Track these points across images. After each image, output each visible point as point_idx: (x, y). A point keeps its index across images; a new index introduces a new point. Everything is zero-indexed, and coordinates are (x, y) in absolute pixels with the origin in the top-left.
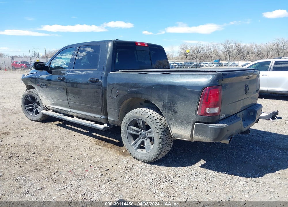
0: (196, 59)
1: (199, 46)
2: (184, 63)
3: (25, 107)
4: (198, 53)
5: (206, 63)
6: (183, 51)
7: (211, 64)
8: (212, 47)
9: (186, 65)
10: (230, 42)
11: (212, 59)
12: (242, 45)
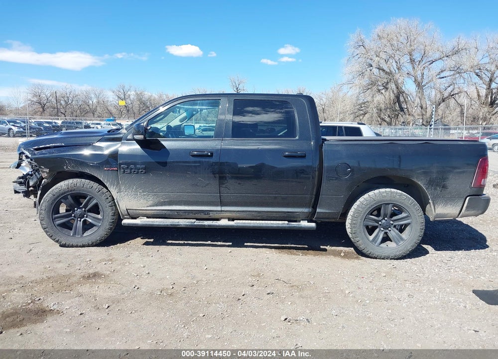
0: (64, 114)
1: (68, 91)
2: (63, 122)
3: (53, 220)
4: (66, 103)
5: (97, 124)
6: (35, 99)
7: (107, 124)
8: (93, 96)
9: (67, 126)
10: (126, 88)
11: (96, 116)
12: (147, 94)
